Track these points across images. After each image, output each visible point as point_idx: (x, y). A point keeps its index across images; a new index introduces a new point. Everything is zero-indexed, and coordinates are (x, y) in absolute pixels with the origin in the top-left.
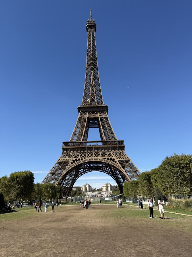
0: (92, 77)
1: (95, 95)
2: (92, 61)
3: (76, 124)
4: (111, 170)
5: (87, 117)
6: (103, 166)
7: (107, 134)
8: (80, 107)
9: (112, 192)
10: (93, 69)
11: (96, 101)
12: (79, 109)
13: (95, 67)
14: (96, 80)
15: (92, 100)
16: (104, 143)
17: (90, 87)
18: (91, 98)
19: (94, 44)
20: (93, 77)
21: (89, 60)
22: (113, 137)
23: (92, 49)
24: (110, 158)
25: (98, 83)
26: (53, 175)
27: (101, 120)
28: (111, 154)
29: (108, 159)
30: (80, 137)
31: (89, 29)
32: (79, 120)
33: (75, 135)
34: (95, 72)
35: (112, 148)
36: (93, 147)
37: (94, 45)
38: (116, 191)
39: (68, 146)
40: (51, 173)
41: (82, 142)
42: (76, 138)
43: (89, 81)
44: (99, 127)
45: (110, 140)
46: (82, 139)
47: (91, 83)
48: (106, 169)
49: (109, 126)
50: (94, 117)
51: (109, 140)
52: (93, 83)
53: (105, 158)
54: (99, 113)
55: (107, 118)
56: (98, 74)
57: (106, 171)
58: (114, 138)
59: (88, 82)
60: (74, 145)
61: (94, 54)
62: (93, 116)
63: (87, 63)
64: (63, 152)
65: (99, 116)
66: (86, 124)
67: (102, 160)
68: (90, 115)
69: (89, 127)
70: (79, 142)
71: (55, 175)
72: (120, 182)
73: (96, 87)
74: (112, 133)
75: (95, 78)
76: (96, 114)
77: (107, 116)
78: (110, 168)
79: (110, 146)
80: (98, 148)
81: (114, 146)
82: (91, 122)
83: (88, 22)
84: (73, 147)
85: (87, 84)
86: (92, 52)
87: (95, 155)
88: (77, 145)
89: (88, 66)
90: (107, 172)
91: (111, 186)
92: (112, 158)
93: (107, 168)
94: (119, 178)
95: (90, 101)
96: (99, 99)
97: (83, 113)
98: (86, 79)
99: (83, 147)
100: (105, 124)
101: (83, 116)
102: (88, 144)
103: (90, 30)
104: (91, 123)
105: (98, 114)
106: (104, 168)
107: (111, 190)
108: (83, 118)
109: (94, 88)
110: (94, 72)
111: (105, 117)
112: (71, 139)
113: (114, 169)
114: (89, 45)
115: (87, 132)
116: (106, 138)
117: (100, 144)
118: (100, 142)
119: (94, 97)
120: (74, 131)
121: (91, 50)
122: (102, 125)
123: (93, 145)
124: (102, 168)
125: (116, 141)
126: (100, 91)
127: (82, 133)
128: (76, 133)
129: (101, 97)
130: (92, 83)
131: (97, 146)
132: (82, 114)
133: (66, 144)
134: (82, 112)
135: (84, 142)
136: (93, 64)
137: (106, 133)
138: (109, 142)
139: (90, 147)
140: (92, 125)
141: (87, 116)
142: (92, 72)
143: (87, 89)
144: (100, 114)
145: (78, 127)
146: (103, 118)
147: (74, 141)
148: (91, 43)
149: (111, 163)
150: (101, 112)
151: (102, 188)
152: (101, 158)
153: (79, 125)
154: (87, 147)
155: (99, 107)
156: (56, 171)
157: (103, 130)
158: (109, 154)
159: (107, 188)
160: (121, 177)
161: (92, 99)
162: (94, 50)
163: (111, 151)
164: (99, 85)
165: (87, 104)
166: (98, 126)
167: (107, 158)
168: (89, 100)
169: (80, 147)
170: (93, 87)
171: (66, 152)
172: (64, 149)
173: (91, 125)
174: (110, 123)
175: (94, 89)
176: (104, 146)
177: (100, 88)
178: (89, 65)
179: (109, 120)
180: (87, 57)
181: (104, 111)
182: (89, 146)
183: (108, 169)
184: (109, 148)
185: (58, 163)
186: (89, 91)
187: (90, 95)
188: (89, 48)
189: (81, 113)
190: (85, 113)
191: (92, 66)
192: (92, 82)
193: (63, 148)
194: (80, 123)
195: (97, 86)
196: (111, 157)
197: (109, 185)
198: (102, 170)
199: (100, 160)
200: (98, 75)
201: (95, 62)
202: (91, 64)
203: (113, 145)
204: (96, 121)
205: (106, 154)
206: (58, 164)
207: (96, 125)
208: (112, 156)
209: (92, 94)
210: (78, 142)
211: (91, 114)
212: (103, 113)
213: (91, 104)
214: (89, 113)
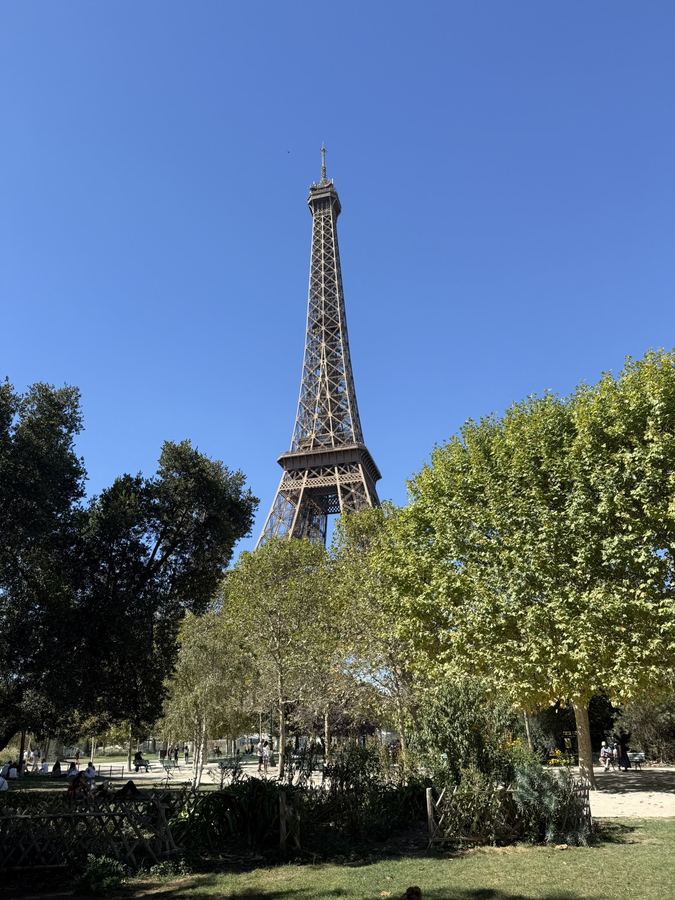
0: (323, 362)
1: (330, 414)
2: (323, 312)
3: (271, 510)
5: (304, 486)
8: (282, 459)
10: (327, 336)
11: (332, 434)
12: (282, 462)
13: (332, 330)
14: (335, 370)
15: (320, 432)
17: (316, 393)
18: (318, 425)
20: (325, 361)
21: (315, 311)
23: (323, 273)
25: (339, 377)
27: (345, 492)
31: (316, 210)
32: (280, 498)
34: (331, 346)
47: (320, 380)
50: (323, 485)
52: (327, 379)
54: (339, 470)
55: (361, 485)
62: (320, 482)
65: (337, 480)
66: (297, 507)
68: (313, 480)
73: (335, 389)
75: (332, 362)
76: (330, 474)
77: (364, 480)
83: (313, 189)
86: (323, 285)
89: (311, 329)
95: (313, 436)
97: (292, 476)
98: (306, 369)
100: (353, 507)
101: (292, 484)
103: (320, 214)
105: (337, 475)
108: (292, 492)
109: (327, 393)
111: (357, 481)
114: (317, 262)
119: (328, 423)
121: (320, 279)
122: (344, 508)
126: (345, 403)
129: (348, 422)
130: (323, 381)
132: (288, 480)
134: (289, 472)
136: (327, 320)
141: (305, 483)
142: (323, 344)
143: (306, 401)
144: (343, 473)
146: (349, 485)
148: (320, 257)
150: (346, 468)
155: (339, 451)
161: (320, 429)
164: (343, 384)
165: (305, 448)
168: (311, 434)
170: (323, 392)
175: (328, 396)
178: (315, 326)
179: (367, 490)
180: (309, 300)
181: (354, 463)
186: (314, 405)
187: (316, 415)
189: (286, 475)
190: (298, 474)
191: (323, 328)
192: (323, 376)
195: (337, 387)
200: (341, 353)
201: (331, 315)
202: (320, 321)
209: (323, 412)
211: (315, 476)
212: (351, 469)
213: (316, 445)
214: (310, 473)
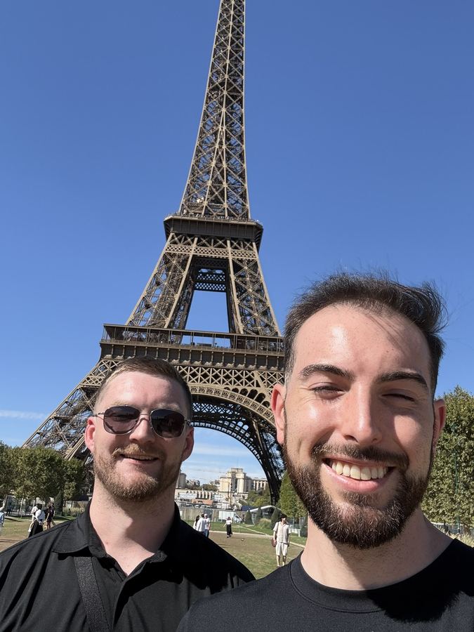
0: (222, 128)
1: (225, 185)
2: (227, 76)
3: (155, 271)
4: (251, 430)
5: (192, 253)
6: (225, 414)
7: (250, 315)
8: (171, 220)
9: (246, 496)
10: (228, 102)
11: (225, 205)
12: (168, 224)
13: (234, 97)
14: (234, 140)
15: (212, 201)
16: (239, 342)
17: (212, 159)
18: (212, 193)
19: (239, 22)
20: (225, 128)
21: (218, 72)
22: (267, 325)
23: (230, 35)
24: (249, 390)
25: (238, 148)
26: (62, 425)
27: (237, 268)
28: (257, 378)
29: (244, 392)
30: (163, 314)
32: (166, 260)
33: (148, 307)
34: (232, 113)
35: (261, 361)
36: (202, 349)
37: (239, 24)
38: (261, 494)
39: (122, 338)
40: (56, 418)
41: (166, 332)
42: (148, 316)
43: (212, 138)
44: (228, 292)
45: (257, 333)
46: (168, 321)
47: (217, 146)
48: (236, 425)
49: (260, 290)
50: (214, 256)
51: (253, 335)
52: (224, 147)
53: (236, 390)
54: (232, 244)
55: (256, 264)
56: (241, 119)
57: (233, 430)
58: (271, 329)
59: (206, 143)
60: (141, 340)
61: (237, 52)
62: (210, 251)
63: (211, 82)
64: (102, 356)
65: (229, 253)
66: (185, 274)
67: (225, 394)
68: (203, 248)
69: (194, 288)
70: (156, 332)
71: (68, 426)
72: (275, 468)
73: (232, 161)
74: (266, 313)
75: (231, 131)
76: (220, 246)
77: (257, 258)
78: (248, 423)
79: (256, 353)
80: (218, 356)
81: (267, 354)
82: (204, 271)
84: (135, 344)
85: (204, 146)
86: (229, 48)
87: (205, 376)
88: (150, 340)
89: (211, 90)
90: (238, 433)
91: (246, 479)
92: (256, 392)
93: (237, 421)
94: (271, 456)
95: (205, 204)
96: (237, 202)
97: (180, 240)
98: (202, 132)
99: (168, 346)
100: (245, 284)
101: (179, 249)
102: (186, 340)
104: (204, 274)
105: (229, 248)
106: (230, 422)
107: (246, 489)
108: (179, 257)
109: (224, 162)
110: (231, 111)
111: (251, 259)
112: (131, 317)
113: (259, 427)
114: (225, 22)
115: (186, 302)
116: (246, 325)
117: (225, 344)
118: (227, 337)
119: (222, 193)
120: (144, 293)
121: (227, 41)
122: (236, 283)
123: (200, 345)
124: (224, 420)
125: (274, 340)
126: (242, 176)
127: (171, 305)
128: (151, 301)
129: (243, 196)
130: (220, 148)
131: (212, 350)
132: (175, 243)
133: (114, 331)
134: (177, 235)
135: (174, 333)
136: (230, 84)
137: (247, 311)
138: (253, 338)
139: (191, 349)
140: (205, 282)
141: (193, 250)
142: (224, 110)
143: (201, 166)
144: (236, 248)
145: (158, 284)
146: (241, 261)
147: (141, 324)
148: (229, 17)
149: (251, 405)
150: (239, 244)
151: (217, 482)
152: (221, 387)
153: (163, 278)
154: (180, 348)
155: (232, 224)
156: (75, 413)
157: (237, 301)
158: (250, 379)
159: (235, 482)
160: (278, 453)
161: (213, 198)
162: (238, 39)
163: (257, 368)
164: (241, 156)
165: (195, 214)
166: (223, 287)
167: (240, 388)
168: (203, 201)
169: (158, 346)
170: (220, 161)
171: (113, 357)
172: (105, 348)
173: (203, 282)
174: (262, 279)
175: (225, 165)
176: (235, 351)
177: (245, 165)
178: (216, 88)
179: (260, 269)
180: (212, 59)
181: (248, 241)
182: (188, 346)
183: (240, 424)
184: (250, 360)
185: (83, 389)
186: (208, 173)
187: (209, 183)
188: (224, 33)
189: (173, 238)
190: (186, 239)
191: (225, 93)
192: (221, 143)
193: (102, 345)
194: (168, 269)
195: (235, 158)
196: (255, 388)
197: (240, 476)
198: (223, 426)
199: (217, 392)
200: (242, 124)
201: (235, 80)
202: (222, 84)
203: (265, 349)
204: (218, 272)
205: (238, 378)
206: (84, 394)
207: (219, 283)
208: (258, 385)
209: (217, 181)
210: (152, 331)
211: (204, 245)
212: (245, 246)
213: (207, 213)
214: (199, 241)
